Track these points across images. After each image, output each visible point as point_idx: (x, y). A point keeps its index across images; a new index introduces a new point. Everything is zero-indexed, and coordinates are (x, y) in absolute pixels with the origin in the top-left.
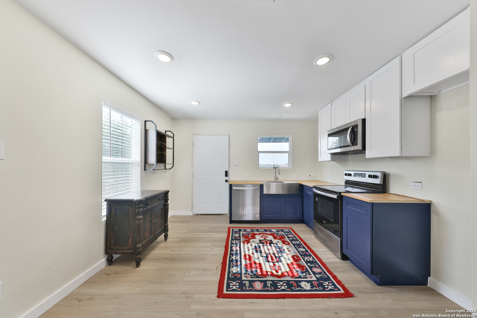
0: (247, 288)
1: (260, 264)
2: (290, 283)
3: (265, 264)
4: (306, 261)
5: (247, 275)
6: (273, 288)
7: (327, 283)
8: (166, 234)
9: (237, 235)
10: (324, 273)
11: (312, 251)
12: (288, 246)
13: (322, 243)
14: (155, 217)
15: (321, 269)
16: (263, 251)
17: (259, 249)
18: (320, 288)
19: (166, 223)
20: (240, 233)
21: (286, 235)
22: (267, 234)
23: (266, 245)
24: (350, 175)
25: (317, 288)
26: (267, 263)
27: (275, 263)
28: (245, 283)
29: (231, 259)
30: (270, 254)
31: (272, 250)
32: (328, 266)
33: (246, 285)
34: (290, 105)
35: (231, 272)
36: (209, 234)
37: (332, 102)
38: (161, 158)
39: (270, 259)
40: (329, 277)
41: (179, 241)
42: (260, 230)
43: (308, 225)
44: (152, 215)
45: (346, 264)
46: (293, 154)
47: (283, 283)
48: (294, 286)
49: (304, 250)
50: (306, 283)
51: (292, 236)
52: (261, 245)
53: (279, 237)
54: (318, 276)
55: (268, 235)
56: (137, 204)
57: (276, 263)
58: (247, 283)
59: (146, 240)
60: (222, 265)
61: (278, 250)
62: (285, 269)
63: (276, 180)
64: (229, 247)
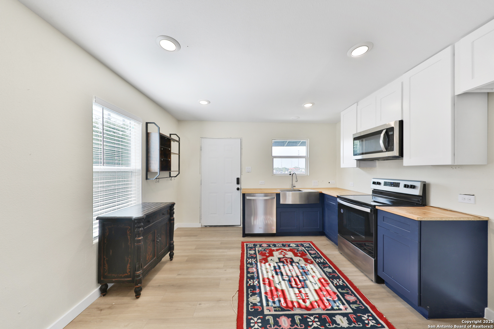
0: (271, 327)
1: (283, 291)
2: (323, 317)
3: (288, 291)
4: (335, 285)
5: (270, 307)
6: (303, 325)
7: (366, 316)
8: (172, 254)
9: (252, 252)
10: (359, 302)
11: (340, 272)
12: (312, 266)
13: (349, 261)
14: (158, 236)
15: (355, 296)
16: (284, 274)
17: (279, 271)
18: (360, 325)
19: (171, 241)
20: (255, 249)
21: (308, 251)
22: (285, 250)
23: (287, 265)
24: (379, 183)
25: (356, 325)
26: (291, 289)
27: (300, 290)
28: (268, 319)
29: (248, 285)
30: (293, 277)
31: (295, 271)
32: (362, 291)
33: (270, 322)
34: (311, 105)
35: (250, 303)
36: (221, 250)
37: (357, 102)
38: (165, 165)
39: (293, 284)
40: (367, 307)
41: (188, 261)
42: (277, 245)
43: (330, 238)
44: (155, 234)
45: (382, 289)
46: (310, 159)
47: (315, 318)
48: (328, 323)
49: (330, 270)
50: (341, 317)
51: (314, 252)
52: (281, 264)
53: (299, 253)
54: (354, 306)
55: (287, 251)
56: (136, 223)
57: (302, 290)
58: (271, 319)
59: (148, 264)
60: (239, 294)
61: (301, 271)
62: (315, 298)
63: (293, 188)
64: (245, 268)
